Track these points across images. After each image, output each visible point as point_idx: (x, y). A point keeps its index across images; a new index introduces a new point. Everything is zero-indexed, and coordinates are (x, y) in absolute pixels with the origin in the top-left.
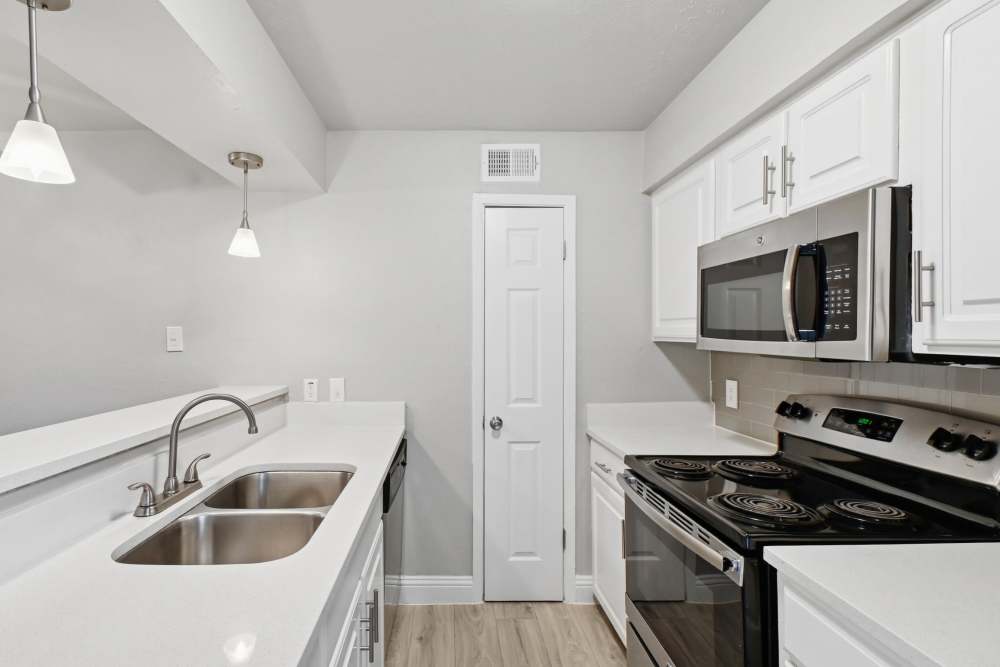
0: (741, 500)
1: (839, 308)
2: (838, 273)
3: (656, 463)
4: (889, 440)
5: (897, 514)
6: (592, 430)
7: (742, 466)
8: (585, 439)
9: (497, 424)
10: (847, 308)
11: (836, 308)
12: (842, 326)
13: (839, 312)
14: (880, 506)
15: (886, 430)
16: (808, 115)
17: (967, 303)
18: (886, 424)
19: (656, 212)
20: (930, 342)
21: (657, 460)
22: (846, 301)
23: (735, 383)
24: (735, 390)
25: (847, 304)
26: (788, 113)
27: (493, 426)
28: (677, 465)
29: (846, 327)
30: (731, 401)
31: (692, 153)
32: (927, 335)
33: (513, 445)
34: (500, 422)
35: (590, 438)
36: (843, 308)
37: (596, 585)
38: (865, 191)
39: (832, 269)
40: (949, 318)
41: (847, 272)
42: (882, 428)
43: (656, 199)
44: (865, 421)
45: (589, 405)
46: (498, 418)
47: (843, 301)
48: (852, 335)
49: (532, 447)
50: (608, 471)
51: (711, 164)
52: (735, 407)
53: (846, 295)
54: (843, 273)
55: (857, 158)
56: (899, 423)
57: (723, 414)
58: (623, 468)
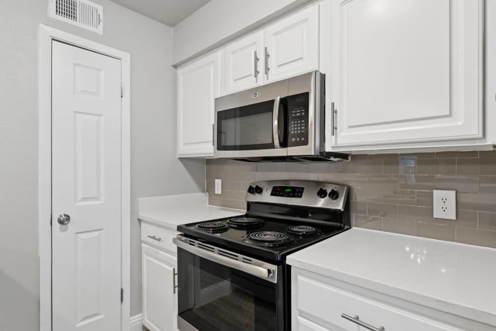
0: (258, 235)
1: (299, 130)
2: (298, 112)
3: (199, 226)
4: (300, 197)
5: (310, 229)
6: (142, 215)
7: (239, 221)
8: (137, 222)
9: (64, 221)
10: (303, 130)
11: (297, 130)
12: (300, 139)
13: (299, 132)
14: (304, 227)
15: (299, 192)
16: (276, 34)
17: (350, 127)
18: (298, 190)
19: (181, 79)
20: (334, 146)
21: (199, 225)
22: (303, 126)
23: (220, 180)
24: (220, 185)
25: (303, 128)
26: (264, 32)
27: (61, 222)
28: (210, 226)
29: (303, 139)
30: (218, 190)
31: (204, 48)
32: (334, 142)
33: (80, 235)
34: (68, 218)
35: (140, 221)
36: (301, 130)
37: (146, 319)
38: (311, 73)
39: (296, 111)
40: (342, 134)
41: (303, 112)
42: (296, 192)
43: (180, 71)
44: (289, 190)
45: (140, 199)
46: (65, 215)
47: (301, 126)
48: (306, 143)
49: (96, 234)
50: (159, 240)
51: (219, 54)
52: (221, 193)
53: (303, 123)
54: (301, 113)
55: (301, 58)
56: (303, 189)
57: (213, 198)
58: (176, 234)
